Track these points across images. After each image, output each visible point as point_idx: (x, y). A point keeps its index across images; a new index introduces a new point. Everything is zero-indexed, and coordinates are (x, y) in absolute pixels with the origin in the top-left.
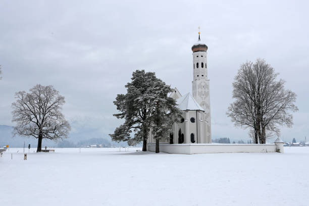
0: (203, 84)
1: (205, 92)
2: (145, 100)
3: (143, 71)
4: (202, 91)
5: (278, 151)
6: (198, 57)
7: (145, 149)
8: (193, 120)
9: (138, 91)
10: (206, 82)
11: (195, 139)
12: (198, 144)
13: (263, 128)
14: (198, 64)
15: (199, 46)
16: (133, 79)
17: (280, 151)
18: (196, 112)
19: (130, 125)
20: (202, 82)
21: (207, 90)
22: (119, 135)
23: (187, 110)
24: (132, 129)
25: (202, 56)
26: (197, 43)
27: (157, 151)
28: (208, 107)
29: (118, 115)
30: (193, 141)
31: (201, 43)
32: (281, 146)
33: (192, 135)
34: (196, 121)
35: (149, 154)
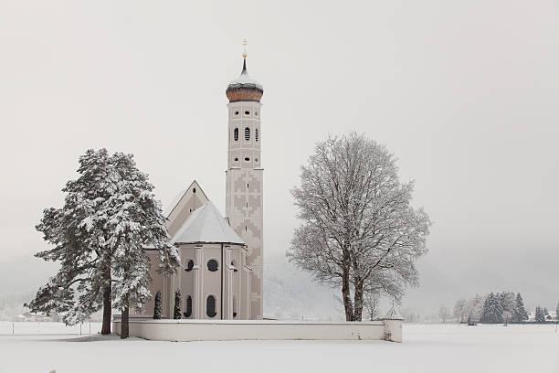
0: (247, 180)
1: (251, 197)
3: (104, 153)
4: (243, 197)
5: (387, 337)
6: (237, 113)
7: (106, 331)
8: (212, 266)
10: (256, 174)
11: (218, 310)
12: (223, 321)
13: (359, 288)
14: (236, 130)
15: (242, 87)
16: (81, 171)
17: (392, 338)
18: (220, 246)
20: (244, 175)
21: (255, 194)
23: (199, 244)
24: (75, 286)
25: (247, 113)
26: (237, 79)
27: (125, 335)
28: (258, 233)
29: (43, 255)
30: (211, 313)
31: (244, 81)
32: (393, 327)
33: (211, 300)
34: (219, 268)
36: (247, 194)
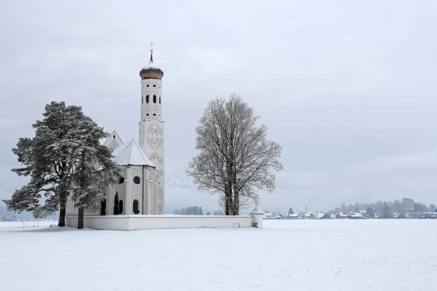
0: (155, 127)
1: (157, 138)
2: (64, 148)
3: (63, 104)
4: (152, 138)
5: (255, 225)
6: (148, 86)
7: (62, 224)
8: (137, 180)
9: (53, 134)
10: (160, 125)
11: (140, 208)
12: (144, 216)
13: (236, 193)
14: (148, 97)
15: (151, 70)
16: (45, 115)
17: (258, 225)
18: (141, 168)
19: (39, 186)
20: (152, 125)
21: (160, 136)
22: (20, 201)
23: (129, 166)
25: (154, 86)
26: (147, 65)
27: (80, 226)
28: (161, 161)
29: (19, 171)
30: (136, 211)
31: (155, 65)
32: (259, 219)
33: (136, 203)
34: (141, 181)
35: (68, 230)
36: (155, 136)
